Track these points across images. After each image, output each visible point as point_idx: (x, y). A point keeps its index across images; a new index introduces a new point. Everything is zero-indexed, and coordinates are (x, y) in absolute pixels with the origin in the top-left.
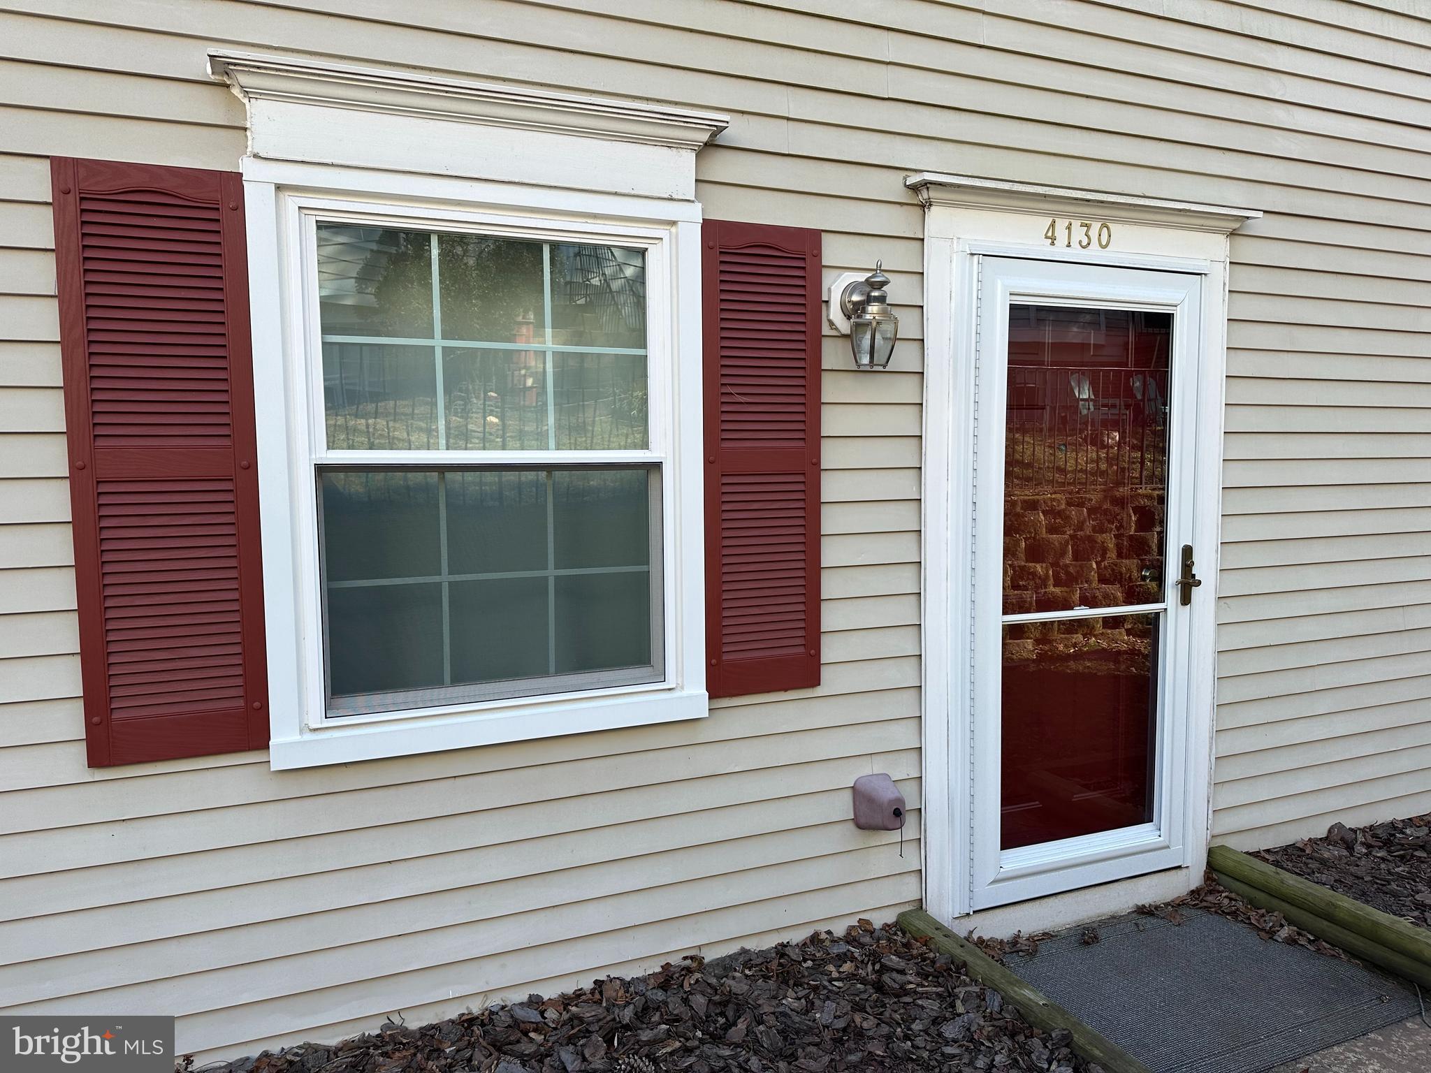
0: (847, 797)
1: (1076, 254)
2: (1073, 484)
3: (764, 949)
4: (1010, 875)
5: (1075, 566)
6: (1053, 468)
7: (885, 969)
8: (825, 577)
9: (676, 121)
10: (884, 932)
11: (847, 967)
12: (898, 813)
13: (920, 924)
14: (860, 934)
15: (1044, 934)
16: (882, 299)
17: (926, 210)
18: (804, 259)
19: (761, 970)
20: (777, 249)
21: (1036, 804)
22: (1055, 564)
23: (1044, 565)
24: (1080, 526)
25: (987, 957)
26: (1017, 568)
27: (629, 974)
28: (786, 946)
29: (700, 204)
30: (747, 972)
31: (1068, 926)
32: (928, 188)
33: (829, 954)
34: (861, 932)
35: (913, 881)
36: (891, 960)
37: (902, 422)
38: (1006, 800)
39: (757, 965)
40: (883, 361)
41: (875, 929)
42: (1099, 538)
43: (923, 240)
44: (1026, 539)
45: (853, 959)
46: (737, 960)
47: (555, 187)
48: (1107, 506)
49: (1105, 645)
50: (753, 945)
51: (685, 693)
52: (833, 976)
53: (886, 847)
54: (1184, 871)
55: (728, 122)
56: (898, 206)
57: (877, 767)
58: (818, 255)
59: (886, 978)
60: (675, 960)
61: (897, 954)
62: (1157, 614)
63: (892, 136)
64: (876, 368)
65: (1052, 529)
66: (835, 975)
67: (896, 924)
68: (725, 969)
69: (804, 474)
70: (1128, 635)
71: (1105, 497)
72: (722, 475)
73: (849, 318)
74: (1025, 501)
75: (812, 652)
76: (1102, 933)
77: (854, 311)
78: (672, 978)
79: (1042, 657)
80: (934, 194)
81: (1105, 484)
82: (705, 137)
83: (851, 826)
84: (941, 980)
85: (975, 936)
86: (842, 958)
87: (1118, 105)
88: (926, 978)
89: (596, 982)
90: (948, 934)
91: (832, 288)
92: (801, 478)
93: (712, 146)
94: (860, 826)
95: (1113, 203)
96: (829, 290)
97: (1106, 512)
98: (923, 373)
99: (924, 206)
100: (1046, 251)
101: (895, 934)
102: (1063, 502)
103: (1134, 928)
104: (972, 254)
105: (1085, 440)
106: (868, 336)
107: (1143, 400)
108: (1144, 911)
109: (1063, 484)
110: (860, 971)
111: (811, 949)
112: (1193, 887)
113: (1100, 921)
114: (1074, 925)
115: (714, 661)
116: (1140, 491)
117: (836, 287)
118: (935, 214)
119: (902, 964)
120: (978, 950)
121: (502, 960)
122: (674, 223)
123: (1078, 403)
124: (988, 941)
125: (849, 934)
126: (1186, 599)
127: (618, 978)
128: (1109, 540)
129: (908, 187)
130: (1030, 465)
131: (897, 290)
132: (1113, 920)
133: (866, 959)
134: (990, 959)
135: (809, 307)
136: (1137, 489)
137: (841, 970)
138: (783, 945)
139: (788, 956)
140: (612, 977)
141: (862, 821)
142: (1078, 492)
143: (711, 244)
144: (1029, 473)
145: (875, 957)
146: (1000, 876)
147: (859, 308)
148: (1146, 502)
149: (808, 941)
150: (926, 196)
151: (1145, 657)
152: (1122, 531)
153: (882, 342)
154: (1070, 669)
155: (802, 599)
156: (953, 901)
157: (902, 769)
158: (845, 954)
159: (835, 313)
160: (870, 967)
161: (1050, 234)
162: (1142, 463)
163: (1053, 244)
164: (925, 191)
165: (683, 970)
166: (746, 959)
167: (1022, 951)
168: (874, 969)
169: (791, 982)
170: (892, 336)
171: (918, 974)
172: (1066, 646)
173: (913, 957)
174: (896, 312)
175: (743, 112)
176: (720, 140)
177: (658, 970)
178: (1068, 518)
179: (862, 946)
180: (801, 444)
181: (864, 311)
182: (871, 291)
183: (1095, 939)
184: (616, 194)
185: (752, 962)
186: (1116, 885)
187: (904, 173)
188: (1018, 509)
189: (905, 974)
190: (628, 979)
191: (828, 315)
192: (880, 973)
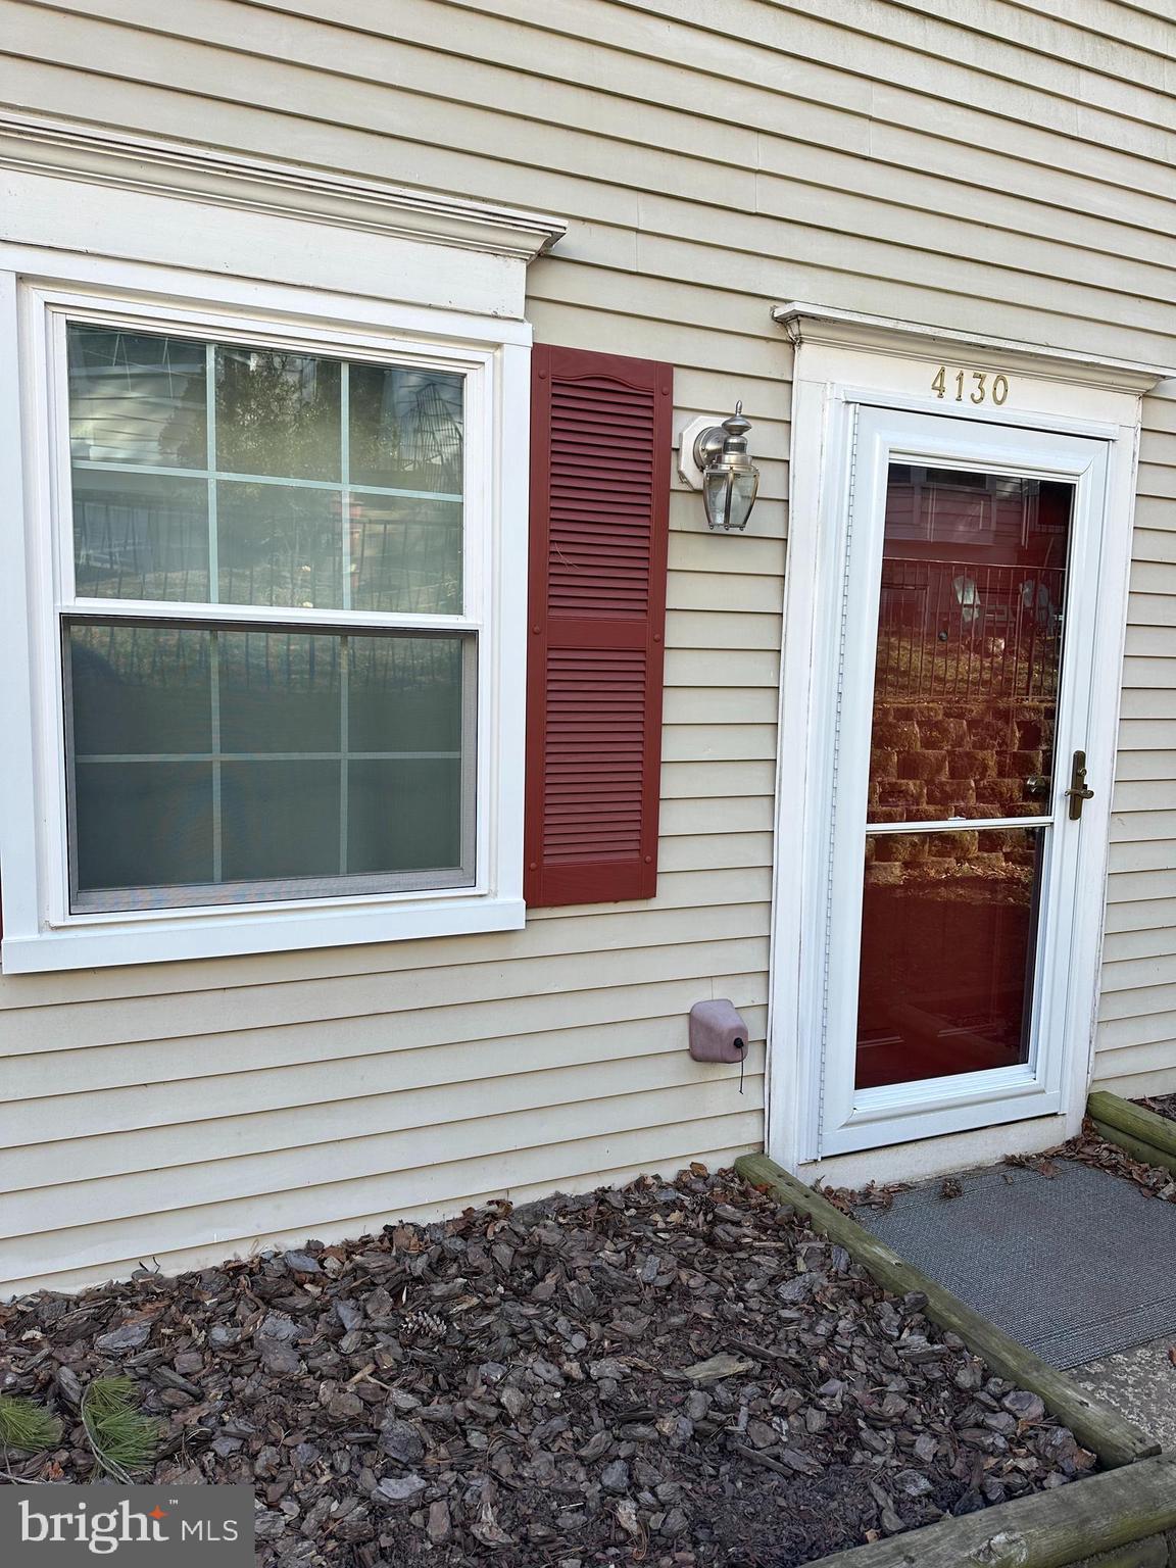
0: (682, 1025)
1: (966, 408)
2: (953, 692)
3: (581, 1194)
4: (863, 1118)
5: (952, 784)
6: (931, 677)
7: (718, 1220)
8: (665, 772)
9: (504, 223)
10: (719, 1179)
11: (675, 1217)
12: (739, 1044)
13: (761, 1171)
14: (693, 1180)
15: (900, 1185)
16: (741, 447)
17: (796, 348)
18: (652, 397)
19: (577, 1218)
20: (622, 384)
21: (897, 1039)
22: (929, 782)
23: (918, 782)
24: (959, 742)
25: (835, 1209)
26: (887, 786)
27: (425, 1219)
28: (607, 1192)
29: (531, 325)
30: (561, 1220)
31: (927, 1177)
32: (799, 321)
33: (655, 1201)
34: (693, 1177)
35: (753, 1122)
36: (726, 1210)
37: (759, 596)
38: (863, 1033)
39: (572, 1213)
40: (741, 522)
41: (709, 1175)
42: (980, 754)
43: (791, 383)
44: (899, 753)
45: (682, 1208)
46: (550, 1206)
47: (357, 295)
48: (989, 718)
49: (980, 872)
50: (568, 1190)
51: (500, 900)
52: (659, 1227)
53: (725, 1083)
54: (1059, 1120)
55: (565, 228)
56: (763, 342)
57: (717, 992)
58: (668, 394)
59: (719, 1230)
60: (479, 1205)
61: (733, 1203)
62: (1043, 829)
63: (759, 259)
64: (733, 531)
65: (928, 743)
66: (661, 1225)
67: (733, 1170)
68: (536, 1216)
69: (644, 651)
70: (1006, 861)
71: (988, 708)
72: (549, 649)
73: (702, 469)
74: (898, 710)
75: (648, 858)
76: (966, 1185)
77: (708, 461)
78: (474, 1225)
79: (909, 884)
80: (805, 329)
81: (988, 694)
82: (537, 244)
83: (686, 1057)
84: (781, 1233)
85: (823, 1186)
86: (671, 1206)
87: (1022, 238)
88: (765, 1232)
89: (386, 1228)
90: (792, 1183)
91: (684, 433)
92: (640, 657)
93: (544, 257)
94: (695, 1058)
95: (1012, 351)
96: (681, 435)
97: (988, 726)
98: (786, 540)
99: (794, 343)
100: (932, 403)
101: (733, 1181)
102: (941, 712)
103: (1001, 1179)
104: (848, 403)
105: (968, 647)
106: (724, 491)
107: (1033, 608)
108: (1012, 1162)
109: (942, 693)
110: (690, 1222)
111: (635, 1196)
112: (1069, 1138)
113: (964, 1172)
114: (935, 1176)
115: (533, 865)
116: (1026, 703)
117: (688, 433)
118: (806, 352)
119: (738, 1215)
120: (825, 1202)
121: (279, 1200)
122: (498, 346)
123: (961, 610)
124: (837, 1191)
125: (679, 1179)
126: (1075, 813)
127: (411, 1224)
128: (991, 758)
129: (776, 320)
130: (906, 673)
131: (759, 439)
132: (980, 1171)
133: (698, 1208)
134: (838, 1212)
135: (655, 453)
136: (1022, 699)
137: (669, 1220)
138: (604, 1191)
139: (608, 1202)
140: (404, 1222)
141: (698, 1052)
142: (957, 702)
143: (542, 373)
144: (904, 681)
145: (707, 1206)
146: (854, 1119)
147: (715, 457)
148: (1034, 717)
149: (632, 1187)
150: (796, 331)
151: (1026, 886)
152: (1004, 748)
153: (740, 499)
154: (941, 897)
155: (638, 797)
156: (799, 1145)
157: (746, 994)
158: (674, 1202)
159: (686, 464)
160: (701, 1217)
161: (938, 384)
162: (1030, 674)
163: (941, 396)
164: (796, 324)
165: (487, 1216)
166: (560, 1206)
167: (875, 1203)
168: (705, 1220)
169: (611, 1233)
170: (751, 495)
171: (755, 1227)
172: (937, 872)
173: (750, 1207)
174: (757, 464)
175: (584, 220)
176: (555, 251)
177: (459, 1215)
178: (946, 731)
179: (694, 1193)
180: (641, 616)
181: (720, 460)
182: (729, 437)
183: (958, 1192)
184: (430, 307)
185: (567, 1209)
186: (983, 1131)
187: (773, 303)
188: (891, 719)
189: (741, 1227)
190: (424, 1225)
191: (678, 466)
192: (712, 1224)
